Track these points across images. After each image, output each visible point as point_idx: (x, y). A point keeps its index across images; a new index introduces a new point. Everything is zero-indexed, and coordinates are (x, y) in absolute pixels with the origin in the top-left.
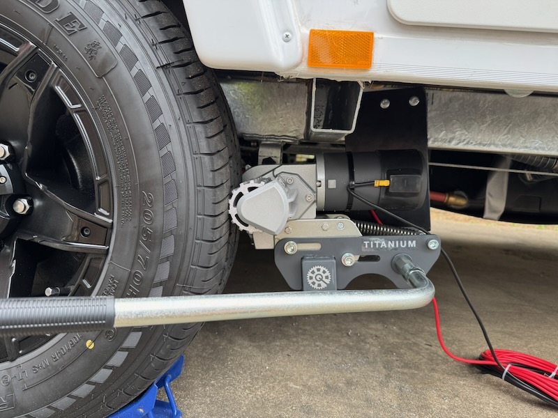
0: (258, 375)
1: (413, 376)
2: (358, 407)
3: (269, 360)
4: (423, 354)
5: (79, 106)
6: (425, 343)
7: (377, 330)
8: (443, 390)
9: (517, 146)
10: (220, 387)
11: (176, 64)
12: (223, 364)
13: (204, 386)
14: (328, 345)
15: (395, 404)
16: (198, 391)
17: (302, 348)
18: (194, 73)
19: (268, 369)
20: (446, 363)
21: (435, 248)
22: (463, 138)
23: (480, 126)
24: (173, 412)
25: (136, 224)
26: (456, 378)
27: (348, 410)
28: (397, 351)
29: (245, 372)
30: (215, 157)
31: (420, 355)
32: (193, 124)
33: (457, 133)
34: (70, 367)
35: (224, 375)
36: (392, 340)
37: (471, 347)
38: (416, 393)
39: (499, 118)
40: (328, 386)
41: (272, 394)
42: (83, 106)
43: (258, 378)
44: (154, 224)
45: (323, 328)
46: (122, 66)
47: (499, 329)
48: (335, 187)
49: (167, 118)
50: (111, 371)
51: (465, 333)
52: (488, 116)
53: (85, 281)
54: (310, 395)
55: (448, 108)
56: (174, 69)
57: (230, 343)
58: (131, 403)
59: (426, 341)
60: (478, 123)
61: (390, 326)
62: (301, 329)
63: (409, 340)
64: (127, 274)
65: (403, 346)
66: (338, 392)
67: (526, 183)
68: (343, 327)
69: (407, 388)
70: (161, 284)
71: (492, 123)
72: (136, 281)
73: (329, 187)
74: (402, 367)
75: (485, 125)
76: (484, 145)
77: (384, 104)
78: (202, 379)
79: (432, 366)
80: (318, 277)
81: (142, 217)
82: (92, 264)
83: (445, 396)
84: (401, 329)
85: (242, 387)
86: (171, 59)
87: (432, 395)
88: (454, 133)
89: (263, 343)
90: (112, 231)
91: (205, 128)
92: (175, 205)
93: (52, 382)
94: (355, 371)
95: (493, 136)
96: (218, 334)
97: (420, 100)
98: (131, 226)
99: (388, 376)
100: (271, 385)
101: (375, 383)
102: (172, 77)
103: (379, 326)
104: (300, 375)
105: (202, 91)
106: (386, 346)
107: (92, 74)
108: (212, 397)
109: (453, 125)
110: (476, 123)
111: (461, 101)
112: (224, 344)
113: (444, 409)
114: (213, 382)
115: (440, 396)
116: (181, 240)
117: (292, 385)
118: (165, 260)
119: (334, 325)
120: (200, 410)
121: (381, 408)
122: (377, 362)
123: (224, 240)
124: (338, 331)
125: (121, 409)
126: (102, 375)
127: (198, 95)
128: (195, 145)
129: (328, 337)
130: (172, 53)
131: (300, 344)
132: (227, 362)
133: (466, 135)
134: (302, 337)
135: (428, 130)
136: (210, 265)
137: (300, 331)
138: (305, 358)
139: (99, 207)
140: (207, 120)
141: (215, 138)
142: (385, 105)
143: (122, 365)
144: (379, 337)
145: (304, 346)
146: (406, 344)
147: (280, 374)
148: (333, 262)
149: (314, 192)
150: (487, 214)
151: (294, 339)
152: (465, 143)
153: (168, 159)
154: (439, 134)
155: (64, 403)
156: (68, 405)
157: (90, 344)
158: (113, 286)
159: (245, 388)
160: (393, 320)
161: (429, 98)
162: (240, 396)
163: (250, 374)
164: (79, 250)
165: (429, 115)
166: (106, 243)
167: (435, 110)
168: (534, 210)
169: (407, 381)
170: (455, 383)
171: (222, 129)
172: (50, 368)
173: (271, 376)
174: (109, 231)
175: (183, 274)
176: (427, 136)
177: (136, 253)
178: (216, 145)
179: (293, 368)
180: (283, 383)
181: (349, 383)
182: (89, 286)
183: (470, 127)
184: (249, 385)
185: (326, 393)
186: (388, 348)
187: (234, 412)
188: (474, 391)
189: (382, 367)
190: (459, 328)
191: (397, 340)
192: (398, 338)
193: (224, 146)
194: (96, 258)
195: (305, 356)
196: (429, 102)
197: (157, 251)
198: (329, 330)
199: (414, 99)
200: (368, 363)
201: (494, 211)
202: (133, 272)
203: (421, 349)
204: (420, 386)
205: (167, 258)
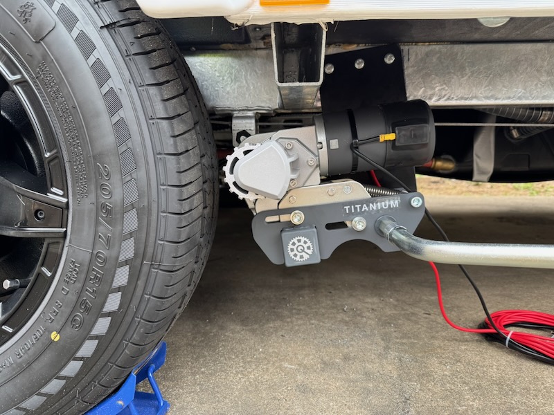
0: (251, 358)
1: (412, 346)
2: (357, 381)
3: (262, 342)
4: (422, 323)
5: (18, 77)
6: (423, 312)
7: (373, 303)
8: (444, 356)
9: (499, 96)
10: (211, 374)
11: (123, 23)
12: (214, 351)
13: (194, 374)
14: (323, 322)
15: (395, 374)
16: (187, 380)
17: (297, 328)
18: (143, 33)
19: (262, 352)
20: (446, 330)
21: (418, 206)
22: (443, 93)
23: (459, 79)
24: (159, 403)
25: (94, 200)
26: (457, 343)
27: (346, 385)
28: (395, 322)
29: (237, 357)
30: (175, 121)
31: (419, 324)
32: (146, 87)
33: (437, 89)
34: (36, 363)
35: (215, 361)
36: (388, 312)
37: (470, 313)
38: (417, 362)
39: (479, 69)
40: (324, 363)
41: (266, 377)
42: (23, 76)
43: (251, 361)
44: (113, 198)
45: (318, 306)
46: (61, 28)
47: (498, 292)
48: (338, 147)
49: (116, 82)
50: (82, 362)
51: (464, 299)
52: (467, 68)
53: (44, 269)
54: (305, 373)
55: (426, 63)
56: (121, 29)
57: (222, 329)
58: (109, 396)
59: (424, 310)
60: (458, 76)
61: (387, 299)
62: (295, 309)
63: (407, 310)
64: (88, 256)
65: (401, 317)
66: (335, 368)
67: (512, 141)
68: (339, 303)
69: (407, 357)
70: (126, 262)
71: (472, 75)
72: (99, 263)
73: (331, 148)
74: (401, 338)
75: (465, 78)
76: (466, 99)
77: (358, 64)
78: (191, 367)
79: (431, 334)
80: (299, 248)
81: (99, 191)
82: (50, 249)
83: (446, 363)
84: (398, 300)
85: (234, 372)
86: (116, 18)
87: (434, 363)
88: (434, 89)
89: (256, 326)
90: (68, 211)
91: (160, 91)
92: (134, 176)
93: (18, 380)
94: (352, 345)
95: (474, 89)
96: (209, 322)
97: (395, 57)
98: (88, 203)
99: (387, 348)
100: (265, 367)
101: (373, 356)
102: (118, 38)
103: (375, 300)
104: (295, 354)
105: (154, 51)
106: (383, 318)
107: (29, 39)
108: (202, 385)
109: (431, 81)
110: (455, 77)
111: (438, 55)
112: (214, 331)
113: (446, 375)
114: (203, 369)
115: (441, 362)
116: (144, 213)
117: (286, 365)
118: (129, 236)
119: (329, 302)
120: (189, 399)
121: (381, 380)
122: (375, 336)
123: (196, 213)
124: (333, 308)
125: (99, 404)
126: (73, 368)
127: (149, 55)
128: (149, 110)
129: (323, 315)
130: (117, 11)
131: (295, 323)
132: (219, 348)
133: (447, 90)
134: (297, 317)
135: (406, 88)
136: (180, 240)
137: (294, 311)
138: (300, 337)
139: (52, 186)
140: (161, 81)
141: (173, 101)
142: (360, 65)
143: (92, 356)
144: (376, 310)
145: (299, 325)
146: (404, 314)
147: (274, 355)
148: (314, 231)
149: (316, 156)
150: (476, 177)
151: (289, 320)
152: (445, 98)
153: (120, 127)
154: (419, 91)
155: (34, 402)
156: (38, 405)
157: (55, 336)
158: (75, 270)
159: (237, 373)
160: (389, 293)
161: (405, 53)
162: (232, 381)
163: (243, 358)
164: (34, 236)
165: (406, 72)
166: (63, 224)
167: (411, 67)
168: (524, 168)
169: (406, 351)
170: (456, 348)
171: (182, 91)
172: (14, 366)
173: (265, 358)
174: (65, 212)
175: (150, 250)
176: (406, 94)
177: (96, 232)
178: (175, 109)
179: (287, 348)
180: (277, 364)
181: (346, 358)
182: (49, 274)
183: (450, 82)
184: (241, 369)
185: (323, 370)
186: (386, 320)
187: (225, 398)
188: (476, 355)
189: (380, 340)
190: (458, 295)
191: (394, 312)
192: (396, 310)
193: (186, 110)
194: (53, 243)
195: (300, 335)
196: (405, 59)
197: (119, 228)
198: (324, 308)
199: (389, 56)
200: (366, 336)
201: (482, 172)
202: (95, 252)
203: (420, 319)
204: (420, 355)
205: (131, 234)
